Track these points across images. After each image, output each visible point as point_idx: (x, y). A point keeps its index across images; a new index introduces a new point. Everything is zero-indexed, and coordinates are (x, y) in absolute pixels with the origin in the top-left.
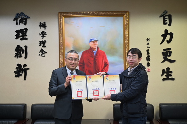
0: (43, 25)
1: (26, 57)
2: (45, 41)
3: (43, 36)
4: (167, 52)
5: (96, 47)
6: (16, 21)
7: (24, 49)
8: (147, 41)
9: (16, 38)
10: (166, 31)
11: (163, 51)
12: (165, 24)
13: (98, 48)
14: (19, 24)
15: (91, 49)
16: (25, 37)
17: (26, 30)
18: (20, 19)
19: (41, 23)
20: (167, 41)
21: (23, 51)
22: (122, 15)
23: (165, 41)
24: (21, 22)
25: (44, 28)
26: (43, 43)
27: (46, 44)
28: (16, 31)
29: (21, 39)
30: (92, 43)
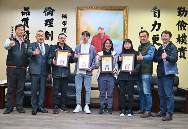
0: (65, 16)
1: (52, 40)
2: (66, 28)
3: (65, 25)
4: (155, 38)
5: (103, 33)
6: (45, 13)
7: (51, 33)
8: (141, 29)
9: (45, 26)
10: (156, 22)
11: (153, 37)
12: (155, 16)
13: (104, 33)
14: (48, 15)
15: (100, 34)
16: (51, 25)
17: (52, 19)
18: (48, 11)
19: (63, 15)
20: (156, 29)
21: (50, 35)
22: (123, 9)
23: (155, 30)
24: (49, 13)
25: (65, 19)
26: (64, 30)
27: (67, 31)
28: (45, 21)
29: (49, 27)
30: (100, 30)
